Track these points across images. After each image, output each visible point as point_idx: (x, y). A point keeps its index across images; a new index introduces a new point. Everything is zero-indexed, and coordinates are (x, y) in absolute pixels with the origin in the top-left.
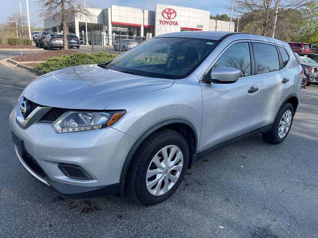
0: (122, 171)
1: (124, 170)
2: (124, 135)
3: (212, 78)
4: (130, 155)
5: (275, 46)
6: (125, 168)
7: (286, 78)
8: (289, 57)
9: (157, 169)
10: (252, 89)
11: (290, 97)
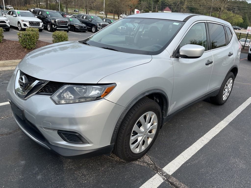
0: (112, 135)
1: (114, 135)
2: (115, 105)
3: (180, 54)
4: (119, 122)
5: (223, 25)
6: (115, 133)
7: (231, 52)
8: (232, 35)
9: (137, 134)
10: (208, 62)
11: (233, 67)
